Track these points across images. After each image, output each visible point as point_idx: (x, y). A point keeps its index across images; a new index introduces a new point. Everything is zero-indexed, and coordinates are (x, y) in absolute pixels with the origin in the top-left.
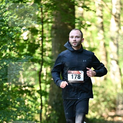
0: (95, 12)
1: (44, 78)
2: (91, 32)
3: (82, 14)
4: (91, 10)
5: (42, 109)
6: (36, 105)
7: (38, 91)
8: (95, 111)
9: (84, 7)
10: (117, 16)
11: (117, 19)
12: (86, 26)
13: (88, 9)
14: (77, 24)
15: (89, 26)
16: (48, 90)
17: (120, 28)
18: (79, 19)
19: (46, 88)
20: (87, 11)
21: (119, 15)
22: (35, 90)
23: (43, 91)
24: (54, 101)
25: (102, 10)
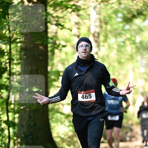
0: (71, 30)
1: (12, 106)
2: (66, 53)
3: (56, 33)
4: (66, 28)
5: (9, 142)
6: (3, 137)
7: (5, 122)
8: (71, 144)
9: (58, 24)
10: (96, 35)
11: (96, 39)
12: (61, 46)
13: (63, 27)
14: (49, 45)
15: (64, 46)
16: (17, 121)
17: (99, 49)
18: (52, 39)
19: (14, 118)
20: (61, 29)
21: (99, 34)
22: (2, 120)
23: (11, 122)
24: (24, 134)
25: (79, 29)
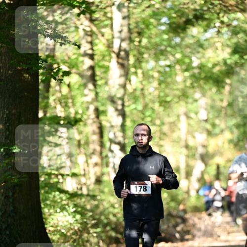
0: (79, 47)
2: (69, 86)
3: (53, 50)
15: (67, 74)
18: (46, 61)
21: (127, 53)
25: (91, 43)
